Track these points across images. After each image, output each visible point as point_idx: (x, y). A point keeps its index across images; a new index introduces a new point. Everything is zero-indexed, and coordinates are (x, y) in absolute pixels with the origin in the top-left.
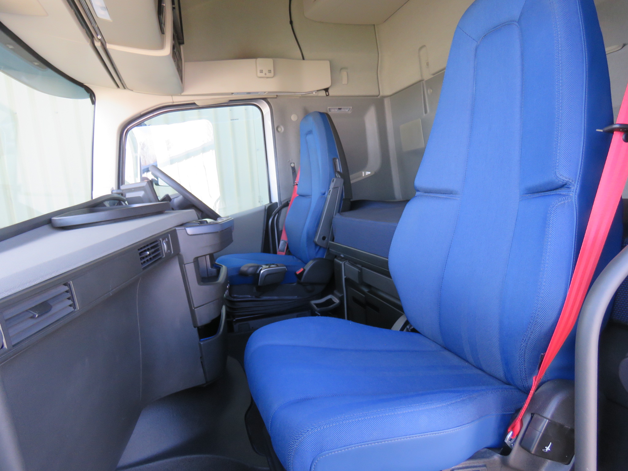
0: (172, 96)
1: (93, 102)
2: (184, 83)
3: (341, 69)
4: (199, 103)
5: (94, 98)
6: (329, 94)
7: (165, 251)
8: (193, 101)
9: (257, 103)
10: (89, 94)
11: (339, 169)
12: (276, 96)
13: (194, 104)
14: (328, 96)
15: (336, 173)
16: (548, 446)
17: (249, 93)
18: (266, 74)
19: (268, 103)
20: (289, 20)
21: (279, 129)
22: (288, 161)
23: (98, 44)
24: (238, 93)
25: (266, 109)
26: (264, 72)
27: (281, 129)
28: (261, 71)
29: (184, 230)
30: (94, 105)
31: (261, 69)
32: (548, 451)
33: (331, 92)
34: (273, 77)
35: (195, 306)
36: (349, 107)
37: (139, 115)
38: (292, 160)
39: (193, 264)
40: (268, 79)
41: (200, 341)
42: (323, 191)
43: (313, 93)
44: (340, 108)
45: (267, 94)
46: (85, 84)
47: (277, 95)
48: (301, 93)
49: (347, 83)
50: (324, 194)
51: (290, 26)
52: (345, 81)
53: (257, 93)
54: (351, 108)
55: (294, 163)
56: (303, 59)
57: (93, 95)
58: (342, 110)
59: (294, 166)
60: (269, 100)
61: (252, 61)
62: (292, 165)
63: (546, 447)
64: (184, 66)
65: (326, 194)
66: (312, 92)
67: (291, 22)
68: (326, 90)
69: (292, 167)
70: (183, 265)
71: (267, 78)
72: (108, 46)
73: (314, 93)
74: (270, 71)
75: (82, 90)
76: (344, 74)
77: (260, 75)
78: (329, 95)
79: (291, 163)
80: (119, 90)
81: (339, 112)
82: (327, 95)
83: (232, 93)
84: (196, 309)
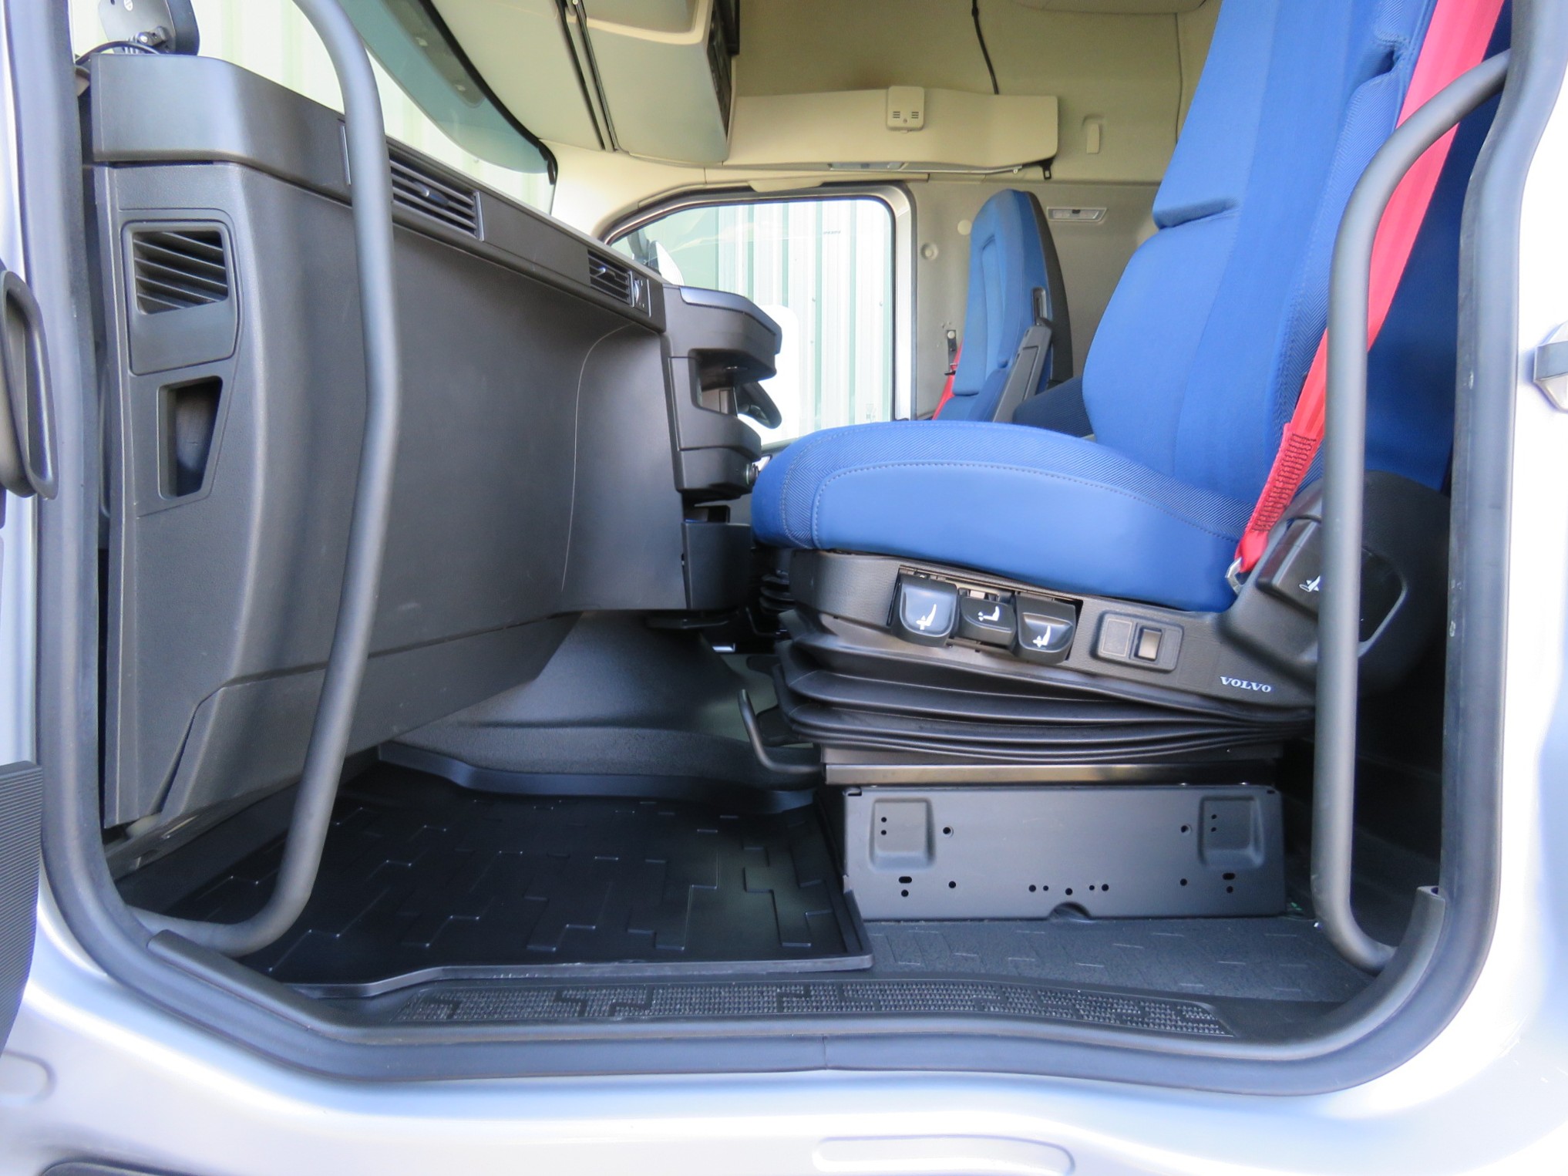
0: (704, 169)
1: (553, 180)
2: (731, 138)
3: (1086, 119)
4: (758, 187)
5: (554, 173)
6: (1050, 175)
7: (635, 299)
8: (746, 181)
9: (885, 195)
10: (547, 162)
11: (1046, 312)
12: (926, 176)
13: (749, 189)
14: (1048, 181)
15: (1037, 321)
16: (1314, 580)
17: (865, 165)
18: (905, 121)
19: (909, 194)
20: (971, 7)
21: (928, 253)
22: (942, 325)
23: (571, 19)
24: (843, 165)
25: (902, 206)
26: (902, 116)
27: (933, 252)
28: (897, 115)
29: (678, 291)
30: (552, 186)
31: (896, 110)
32: (1313, 591)
33: (1058, 171)
34: (921, 129)
35: (683, 446)
36: (1099, 209)
37: (636, 208)
38: (950, 324)
39: (686, 360)
40: (910, 133)
41: (684, 520)
42: (1003, 360)
43: (1012, 171)
44: (1077, 208)
45: (904, 169)
46: (541, 140)
47: (929, 174)
48: (985, 169)
49: (1096, 151)
50: (1005, 365)
51: (972, 19)
52: (1092, 145)
53: (884, 164)
54: (1103, 211)
55: (955, 331)
56: (997, 91)
57: (553, 165)
58: (1082, 216)
59: (955, 338)
60: (910, 186)
61: (877, 95)
62: (951, 335)
63: (1309, 582)
64: (735, 102)
65: (1010, 364)
66: (1008, 169)
67: (975, 12)
68: (1046, 164)
69: (949, 340)
70: (669, 359)
71: (910, 130)
72: (591, 23)
73: (1016, 170)
74: (915, 115)
75: (535, 151)
76: (1092, 130)
77: (893, 122)
78: (1050, 177)
79: (948, 331)
80: (603, 153)
81: (1075, 217)
82: (1046, 178)
83: (830, 165)
84: (683, 453)
